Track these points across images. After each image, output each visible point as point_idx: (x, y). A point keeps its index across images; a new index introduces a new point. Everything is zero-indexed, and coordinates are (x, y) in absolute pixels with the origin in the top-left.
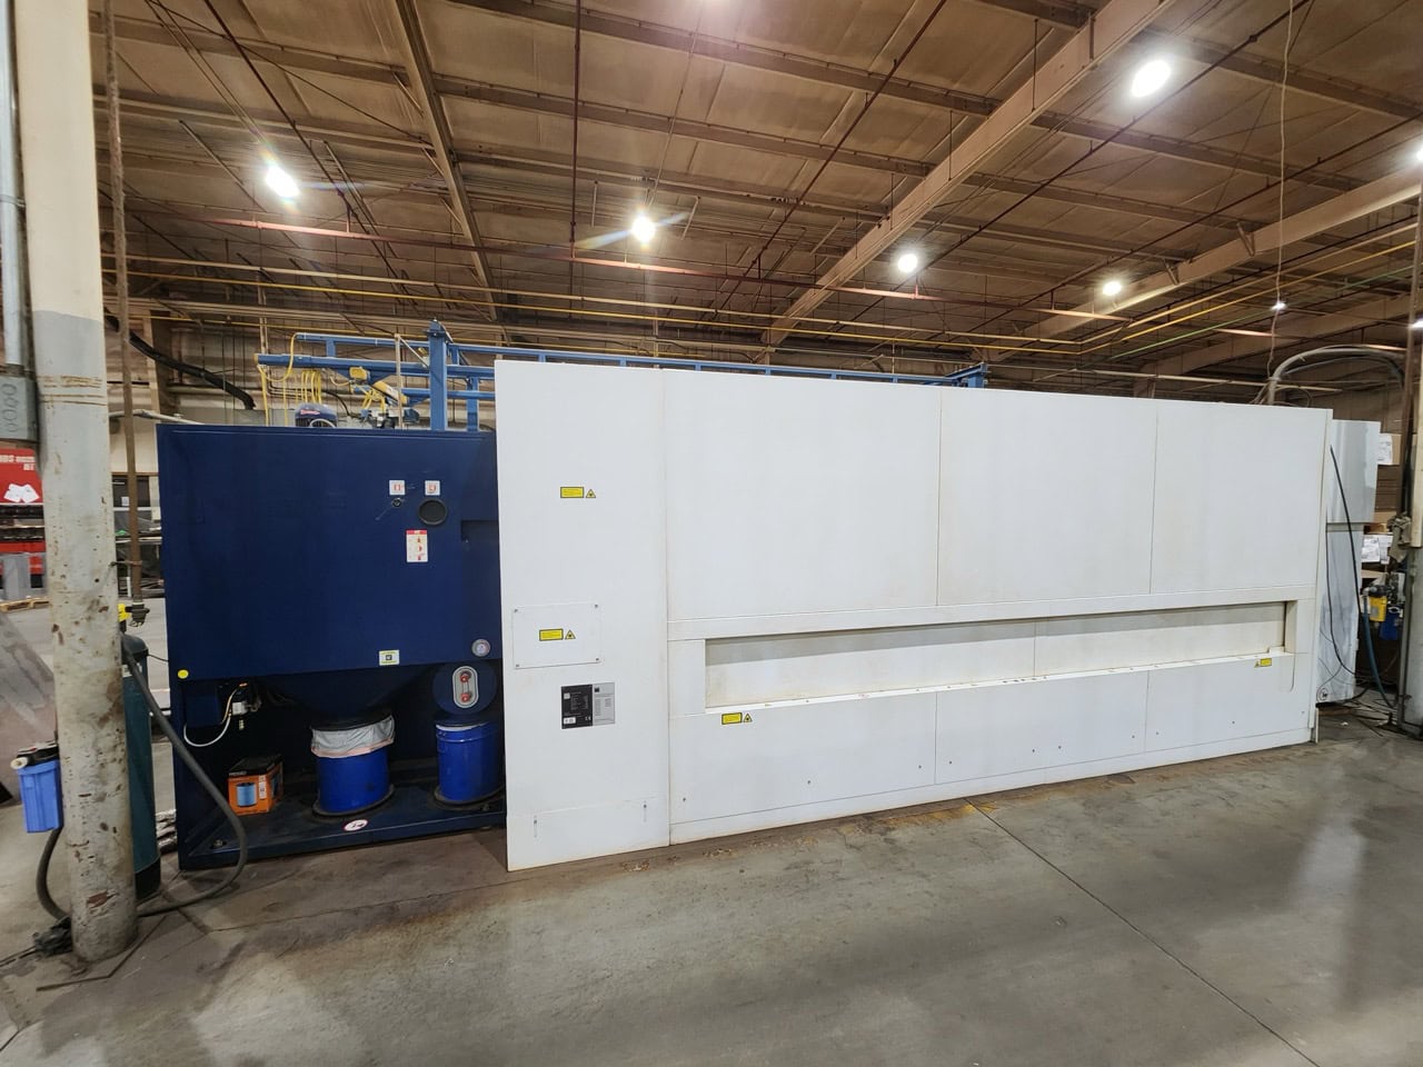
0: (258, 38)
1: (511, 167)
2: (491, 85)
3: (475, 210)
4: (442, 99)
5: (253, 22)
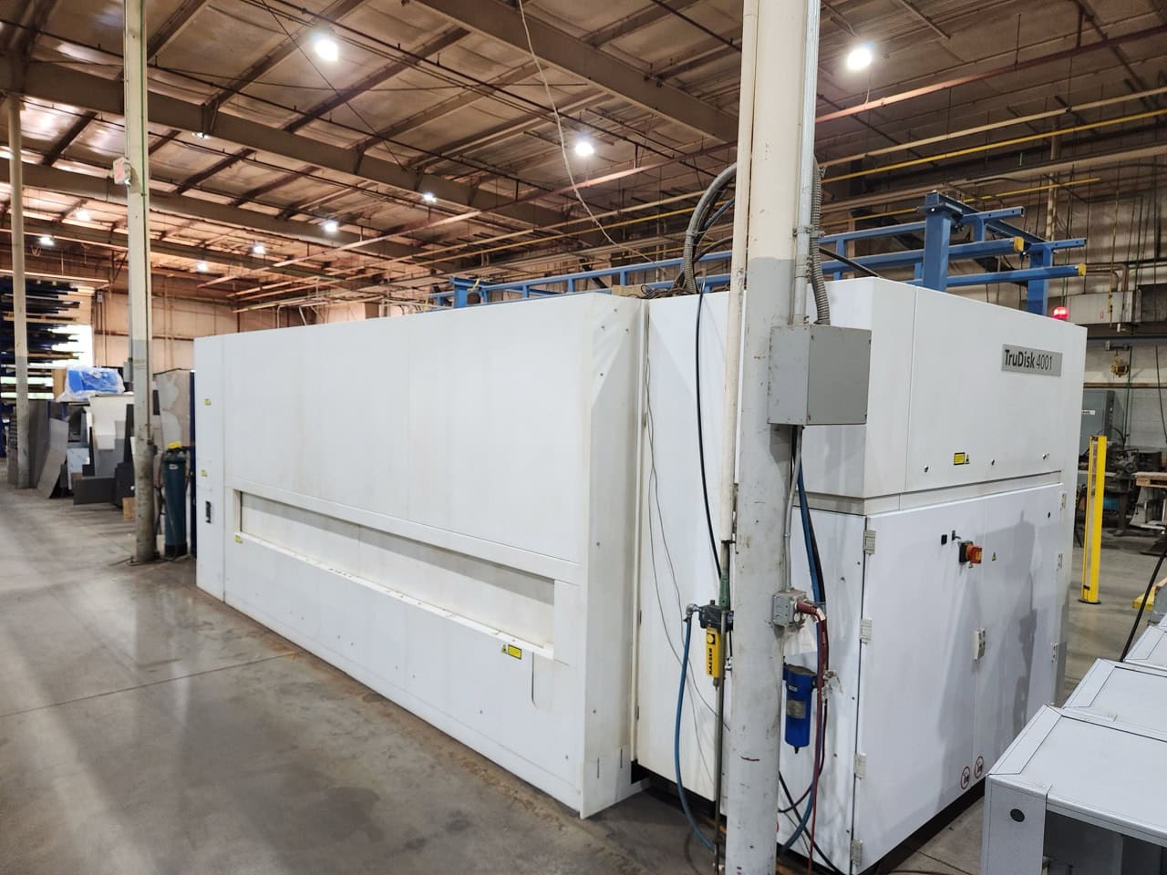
0: (507, 69)
1: (708, 62)
2: (628, 17)
3: (723, 106)
4: (602, 49)
5: (498, 63)
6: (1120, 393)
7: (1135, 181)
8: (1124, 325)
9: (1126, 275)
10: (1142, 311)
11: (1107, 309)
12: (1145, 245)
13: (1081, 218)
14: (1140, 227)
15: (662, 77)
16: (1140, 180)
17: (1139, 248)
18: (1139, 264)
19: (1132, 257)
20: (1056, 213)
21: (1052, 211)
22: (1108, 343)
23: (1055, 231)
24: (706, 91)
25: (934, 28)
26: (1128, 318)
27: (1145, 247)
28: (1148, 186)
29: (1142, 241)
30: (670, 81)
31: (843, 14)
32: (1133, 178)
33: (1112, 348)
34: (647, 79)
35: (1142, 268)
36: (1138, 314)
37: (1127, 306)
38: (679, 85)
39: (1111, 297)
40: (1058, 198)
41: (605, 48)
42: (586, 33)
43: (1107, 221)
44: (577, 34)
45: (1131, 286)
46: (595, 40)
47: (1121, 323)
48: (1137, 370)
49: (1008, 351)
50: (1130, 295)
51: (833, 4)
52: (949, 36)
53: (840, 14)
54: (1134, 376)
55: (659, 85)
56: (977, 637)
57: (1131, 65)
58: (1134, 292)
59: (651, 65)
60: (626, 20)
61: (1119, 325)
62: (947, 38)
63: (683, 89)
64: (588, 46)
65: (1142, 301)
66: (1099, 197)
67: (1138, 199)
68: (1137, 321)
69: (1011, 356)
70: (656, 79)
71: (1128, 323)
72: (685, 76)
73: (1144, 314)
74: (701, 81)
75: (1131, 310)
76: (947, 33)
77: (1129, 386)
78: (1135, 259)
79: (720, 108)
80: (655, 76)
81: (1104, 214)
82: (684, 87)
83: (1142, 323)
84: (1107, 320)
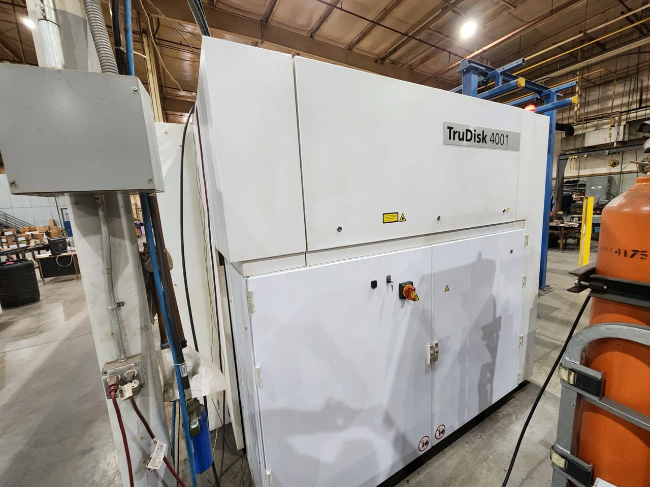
6: (616, 177)
7: (626, 70)
8: (617, 142)
9: (620, 118)
10: (629, 135)
11: (608, 135)
12: (632, 102)
13: (595, 95)
14: (630, 93)
15: (383, 59)
16: (630, 69)
17: (629, 104)
18: (628, 112)
19: (624, 109)
20: (581, 93)
21: (578, 92)
22: (607, 151)
23: (580, 102)
24: (404, 63)
25: (508, 5)
26: (621, 139)
27: (632, 103)
28: (635, 71)
29: (631, 100)
30: (387, 61)
31: (458, 6)
32: (626, 68)
33: (609, 154)
34: (376, 61)
35: (631, 113)
36: (627, 136)
37: (620, 134)
38: (391, 62)
39: (610, 129)
40: (582, 85)
41: (354, 50)
42: (346, 45)
43: (611, 93)
44: (343, 46)
45: (624, 123)
46: (350, 47)
47: (616, 142)
48: (626, 165)
49: (450, 128)
50: (622, 128)
51: (451, 2)
52: (515, 7)
53: (456, 7)
54: (625, 168)
55: (382, 64)
56: (429, 348)
57: (625, 3)
58: (625, 126)
59: (378, 55)
60: (360, 35)
61: (615, 143)
62: (514, 9)
63: (394, 64)
64: (348, 51)
65: (629, 129)
66: (606, 82)
67: (629, 79)
68: (626, 140)
69: (455, 133)
70: (380, 61)
71: (620, 142)
72: (394, 57)
73: (630, 136)
74: (401, 58)
75: (622, 135)
76: (514, 5)
77: (621, 173)
78: (626, 110)
79: (412, 70)
80: (380, 60)
81: (609, 90)
82: (393, 62)
83: (629, 140)
84: (608, 141)
